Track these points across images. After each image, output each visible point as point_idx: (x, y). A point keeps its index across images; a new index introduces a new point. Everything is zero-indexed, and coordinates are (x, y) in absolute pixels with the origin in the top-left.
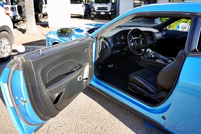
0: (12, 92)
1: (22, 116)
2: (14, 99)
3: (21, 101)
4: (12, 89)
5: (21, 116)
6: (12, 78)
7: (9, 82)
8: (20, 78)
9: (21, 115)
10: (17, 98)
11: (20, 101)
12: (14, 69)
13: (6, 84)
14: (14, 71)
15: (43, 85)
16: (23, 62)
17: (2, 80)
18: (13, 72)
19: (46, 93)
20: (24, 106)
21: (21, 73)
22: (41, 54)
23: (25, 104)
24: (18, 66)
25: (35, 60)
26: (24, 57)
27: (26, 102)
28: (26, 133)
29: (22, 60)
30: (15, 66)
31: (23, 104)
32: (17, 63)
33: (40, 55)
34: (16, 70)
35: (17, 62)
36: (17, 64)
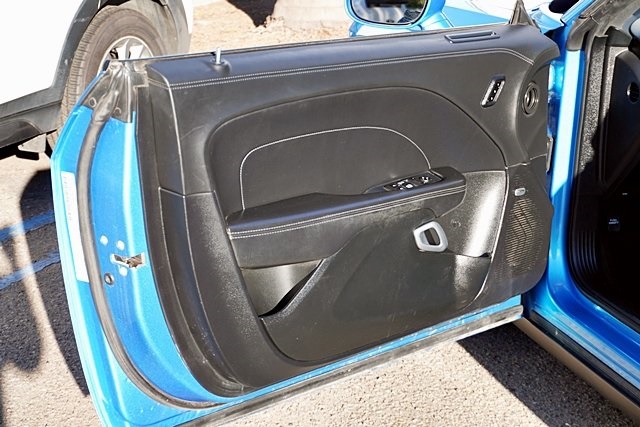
0: (90, 211)
1: (115, 331)
2: (94, 244)
3: (119, 259)
4: (89, 200)
5: (112, 331)
6: (94, 149)
7: (84, 165)
8: (123, 153)
9: (114, 327)
10: (104, 240)
11: (113, 259)
12: (104, 111)
13: (71, 177)
14: (105, 120)
15: (212, 200)
16: (139, 89)
17: (60, 155)
18: (100, 123)
19: (224, 243)
20: (125, 283)
21: (130, 129)
22: (217, 68)
23: (129, 273)
24: (120, 102)
25: (188, 85)
26: (147, 70)
27: (135, 266)
28: (124, 419)
29: (137, 80)
30: (110, 100)
31: (123, 272)
32: (117, 88)
33: (214, 70)
34: (113, 119)
35: (119, 83)
36: (117, 93)
